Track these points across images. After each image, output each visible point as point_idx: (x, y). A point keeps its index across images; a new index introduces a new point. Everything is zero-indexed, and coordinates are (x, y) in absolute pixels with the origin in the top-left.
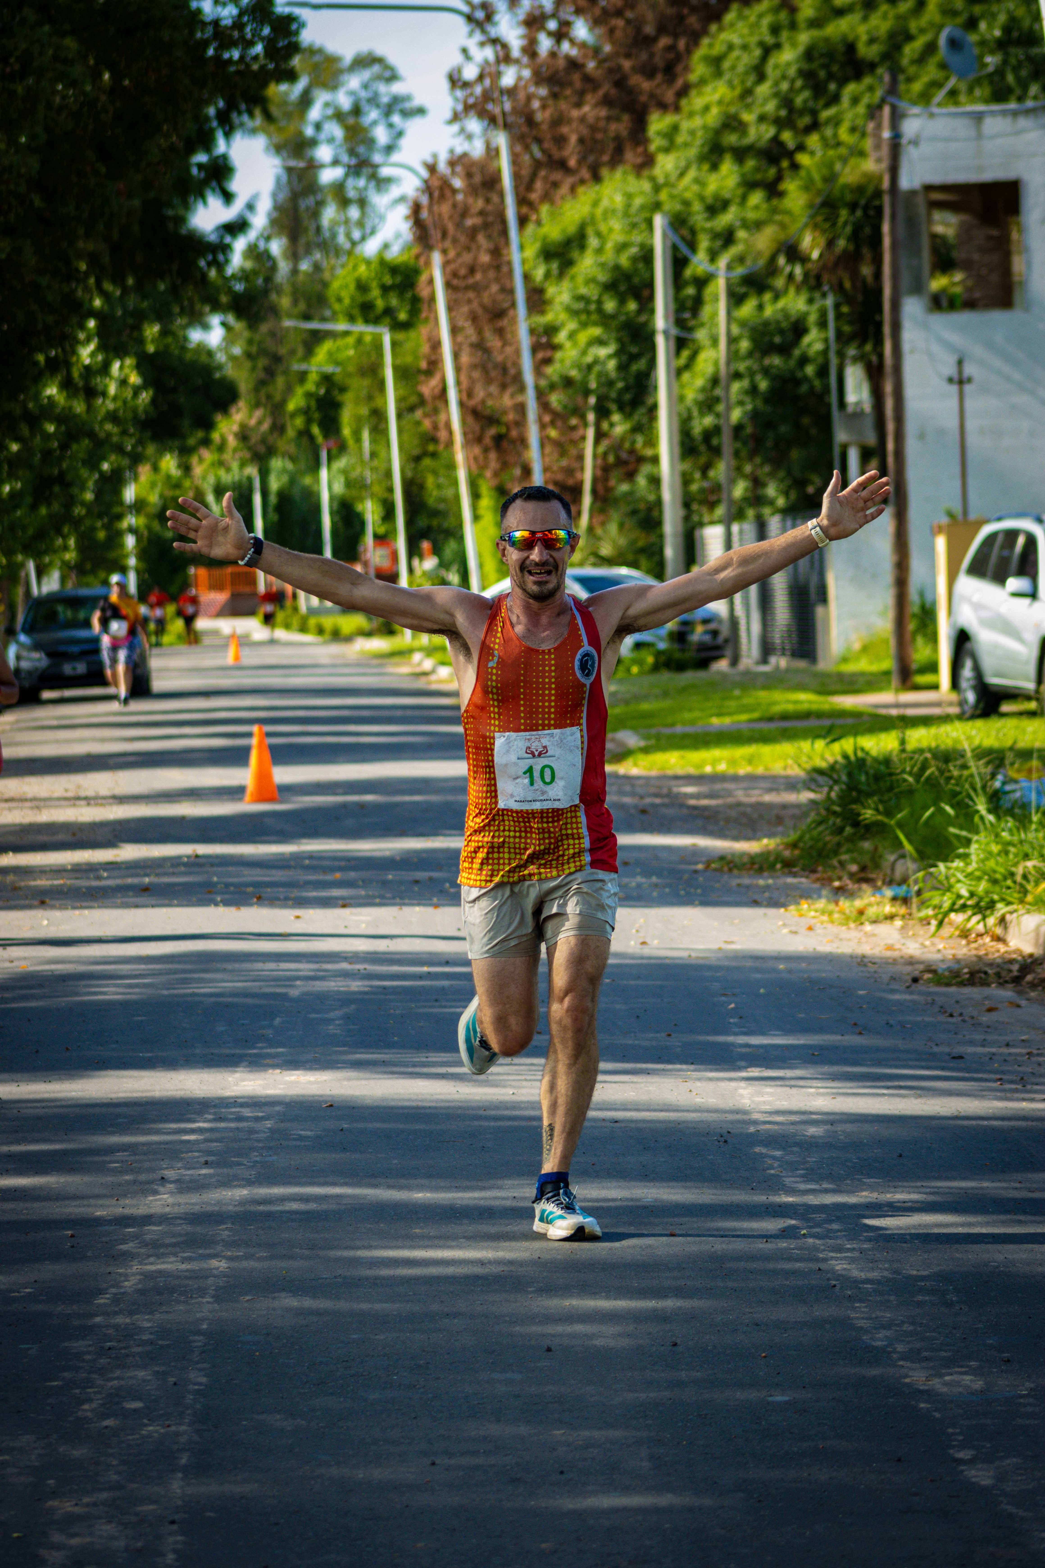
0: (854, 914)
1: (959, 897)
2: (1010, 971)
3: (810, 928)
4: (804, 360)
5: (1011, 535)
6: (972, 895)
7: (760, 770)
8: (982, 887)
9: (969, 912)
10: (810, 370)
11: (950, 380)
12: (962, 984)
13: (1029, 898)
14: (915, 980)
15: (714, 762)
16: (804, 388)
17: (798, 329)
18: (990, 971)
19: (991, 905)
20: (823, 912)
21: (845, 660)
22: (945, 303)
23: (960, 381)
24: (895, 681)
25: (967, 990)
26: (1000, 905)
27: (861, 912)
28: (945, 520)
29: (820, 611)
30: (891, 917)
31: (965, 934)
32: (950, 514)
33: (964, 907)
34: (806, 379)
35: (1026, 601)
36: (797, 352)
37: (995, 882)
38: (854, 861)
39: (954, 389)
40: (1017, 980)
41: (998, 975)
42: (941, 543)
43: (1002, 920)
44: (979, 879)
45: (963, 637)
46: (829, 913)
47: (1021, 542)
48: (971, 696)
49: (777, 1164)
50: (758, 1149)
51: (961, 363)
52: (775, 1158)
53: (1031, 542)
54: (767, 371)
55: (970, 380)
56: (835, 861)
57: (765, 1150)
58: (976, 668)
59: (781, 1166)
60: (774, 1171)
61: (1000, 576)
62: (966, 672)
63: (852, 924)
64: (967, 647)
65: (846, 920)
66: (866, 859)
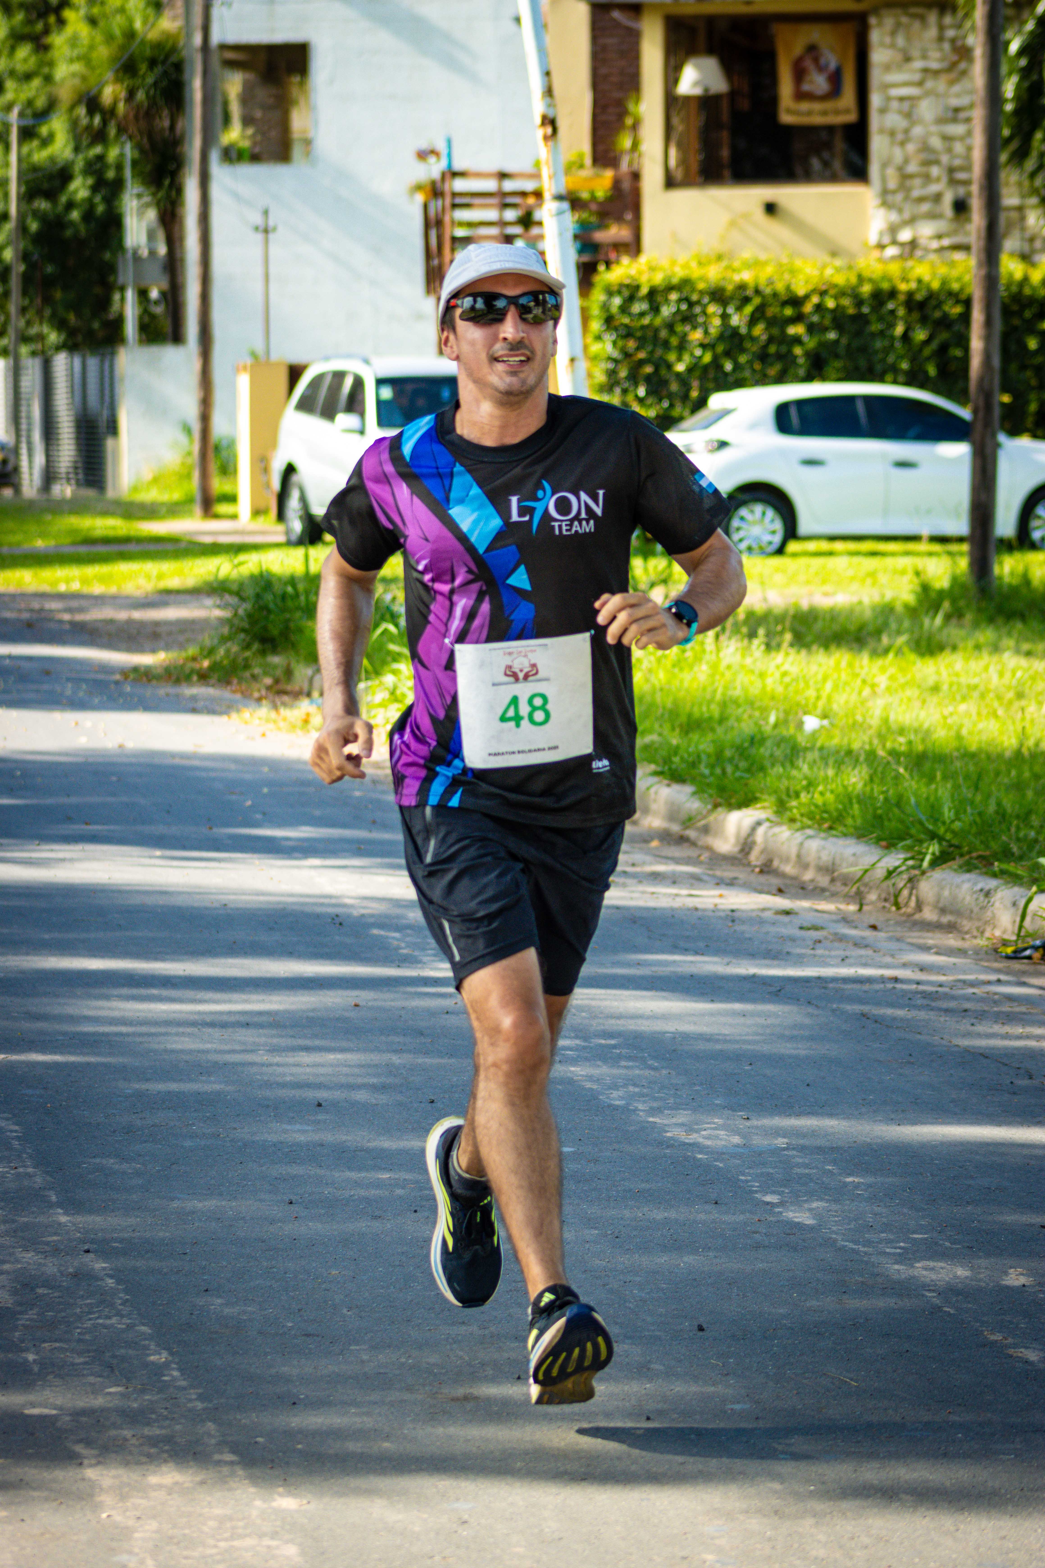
0: (300, 723)
3: (264, 735)
4: (70, 205)
5: (339, 376)
7: (113, 590)
10: (75, 215)
11: (257, 229)
15: (68, 581)
16: (69, 233)
17: (64, 175)
20: (268, 720)
21: (135, 489)
22: (234, 155)
23: (266, 230)
24: (197, 509)
27: (306, 721)
28: (248, 361)
29: (110, 443)
32: (254, 355)
34: (72, 223)
35: (356, 436)
36: (63, 199)
38: (266, 673)
39: (260, 237)
42: (243, 381)
45: (290, 470)
46: (275, 722)
47: (348, 383)
48: (297, 526)
49: (403, 945)
50: (375, 931)
51: (266, 213)
52: (398, 940)
53: (358, 383)
54: (36, 214)
55: (275, 229)
56: (247, 674)
57: (382, 933)
58: (303, 499)
59: (407, 946)
60: (404, 951)
61: (329, 413)
62: (293, 503)
63: (300, 732)
64: (295, 479)
65: (292, 727)
66: (279, 672)
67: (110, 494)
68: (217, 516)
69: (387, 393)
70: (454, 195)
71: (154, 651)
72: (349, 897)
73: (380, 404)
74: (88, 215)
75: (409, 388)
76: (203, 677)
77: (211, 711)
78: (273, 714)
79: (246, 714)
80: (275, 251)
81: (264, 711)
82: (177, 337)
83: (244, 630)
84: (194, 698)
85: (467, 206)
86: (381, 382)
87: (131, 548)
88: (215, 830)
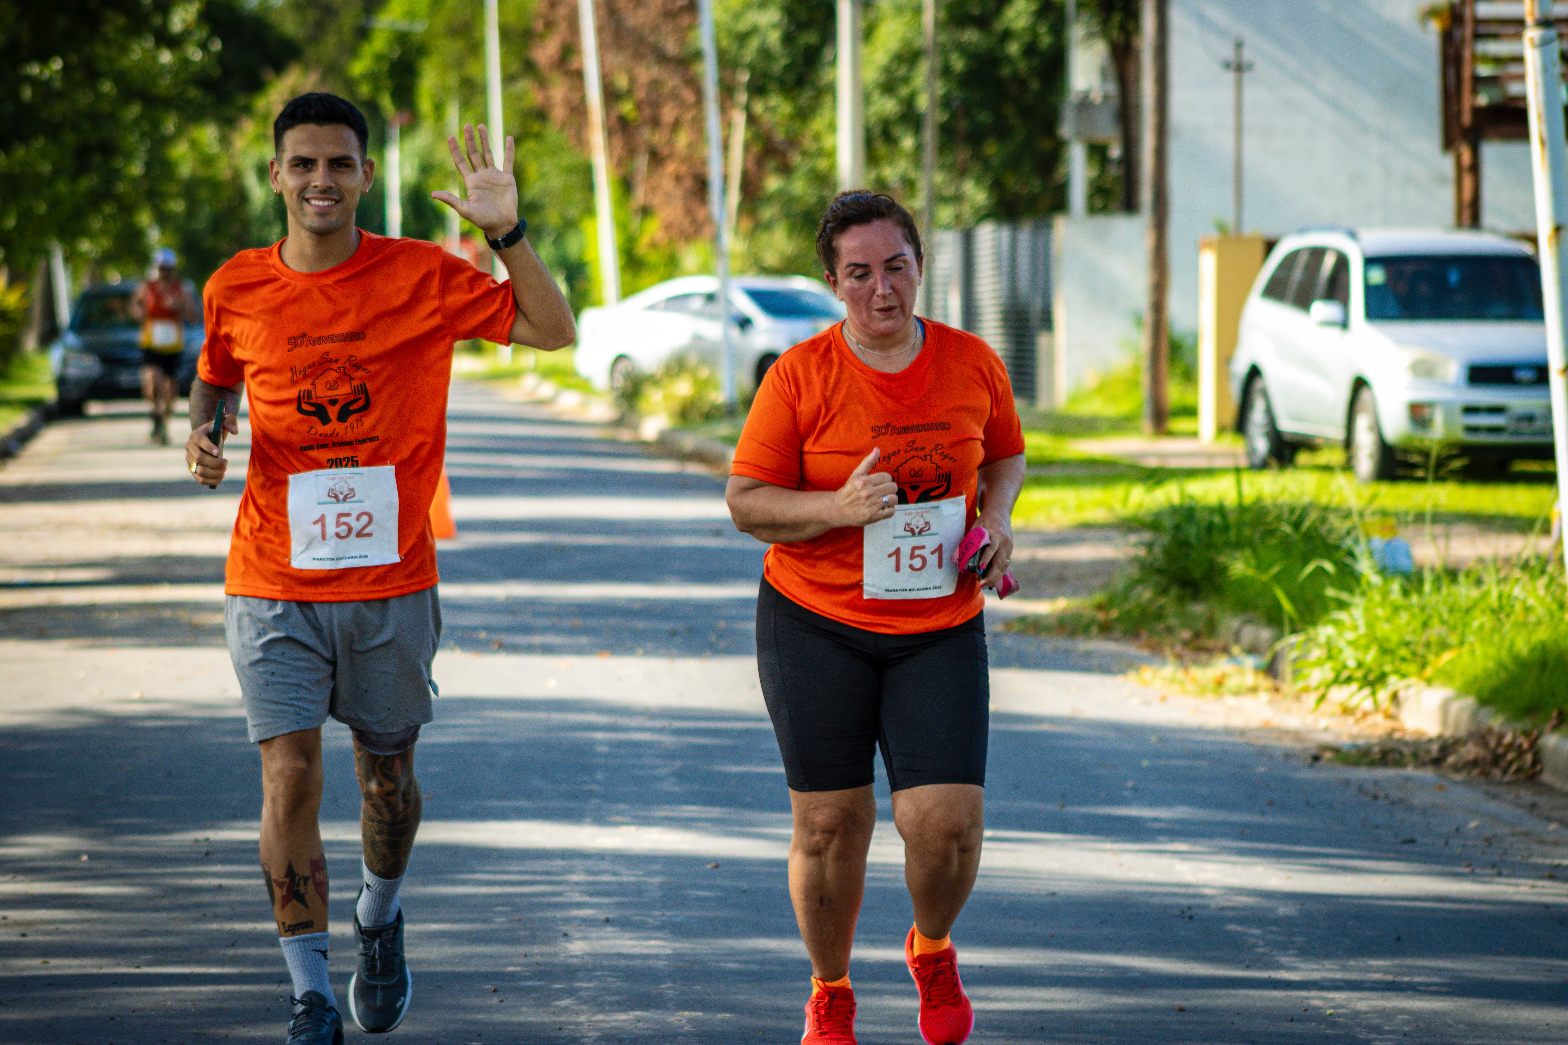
0: (1211, 686)
1: (1345, 667)
2: (1428, 752)
3: (1164, 698)
4: (1006, 36)
5: (1318, 253)
6: (1360, 665)
8: (1371, 657)
9: (1354, 686)
10: (1013, 48)
11: (1227, 65)
12: (1373, 764)
13: (1429, 671)
14: (1316, 758)
16: (1006, 71)
18: (1407, 751)
19: (1382, 678)
20: (1172, 681)
21: (1073, 399)
23: (1239, 67)
24: (1146, 424)
25: (1381, 773)
26: (1393, 680)
27: (1220, 683)
28: (1214, 235)
29: (1042, 339)
30: (1254, 690)
31: (1347, 711)
32: (1221, 228)
33: (1349, 680)
34: (1008, 60)
35: (1337, 332)
36: (997, 26)
37: (1385, 651)
38: (1184, 625)
39: (1230, 77)
40: (1437, 762)
41: (1415, 755)
42: (1208, 262)
43: (1395, 697)
44: (1367, 648)
45: (1254, 373)
46: (1182, 683)
47: (1329, 262)
48: (1262, 445)
49: (1261, 943)
50: (1232, 927)
51: (1239, 45)
52: (1256, 937)
53: (1342, 263)
54: (962, 48)
55: (1250, 67)
56: (1160, 626)
57: (1239, 928)
58: (1269, 411)
59: (1266, 945)
60: (1261, 950)
61: (1303, 301)
62: (1258, 416)
63: (1210, 696)
64: (1258, 385)
65: (1202, 691)
66: (1200, 624)
67: (1043, 404)
68: (1170, 434)
69: (1377, 276)
70: (1478, 22)
71: (1053, 597)
72: (1211, 887)
73: (1370, 290)
74: (1030, 50)
75: (1409, 269)
76: (1106, 629)
77: (1105, 670)
78: (1180, 674)
79: (1147, 673)
80: (1251, 94)
81: (1169, 670)
82: (1130, 205)
83: (1159, 571)
84: (1088, 655)
85: (1495, 36)
86: (1370, 262)
87: (1056, 472)
88: (1069, 809)
